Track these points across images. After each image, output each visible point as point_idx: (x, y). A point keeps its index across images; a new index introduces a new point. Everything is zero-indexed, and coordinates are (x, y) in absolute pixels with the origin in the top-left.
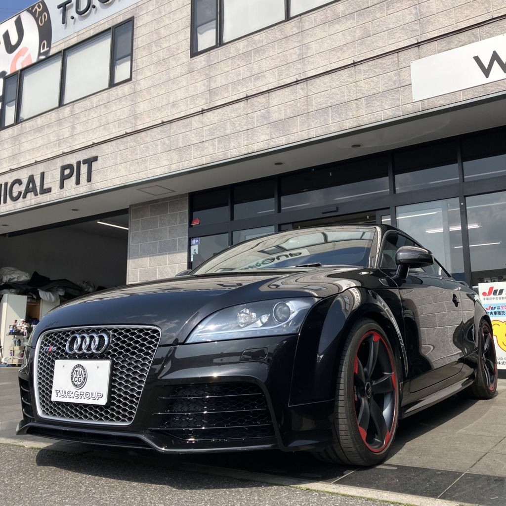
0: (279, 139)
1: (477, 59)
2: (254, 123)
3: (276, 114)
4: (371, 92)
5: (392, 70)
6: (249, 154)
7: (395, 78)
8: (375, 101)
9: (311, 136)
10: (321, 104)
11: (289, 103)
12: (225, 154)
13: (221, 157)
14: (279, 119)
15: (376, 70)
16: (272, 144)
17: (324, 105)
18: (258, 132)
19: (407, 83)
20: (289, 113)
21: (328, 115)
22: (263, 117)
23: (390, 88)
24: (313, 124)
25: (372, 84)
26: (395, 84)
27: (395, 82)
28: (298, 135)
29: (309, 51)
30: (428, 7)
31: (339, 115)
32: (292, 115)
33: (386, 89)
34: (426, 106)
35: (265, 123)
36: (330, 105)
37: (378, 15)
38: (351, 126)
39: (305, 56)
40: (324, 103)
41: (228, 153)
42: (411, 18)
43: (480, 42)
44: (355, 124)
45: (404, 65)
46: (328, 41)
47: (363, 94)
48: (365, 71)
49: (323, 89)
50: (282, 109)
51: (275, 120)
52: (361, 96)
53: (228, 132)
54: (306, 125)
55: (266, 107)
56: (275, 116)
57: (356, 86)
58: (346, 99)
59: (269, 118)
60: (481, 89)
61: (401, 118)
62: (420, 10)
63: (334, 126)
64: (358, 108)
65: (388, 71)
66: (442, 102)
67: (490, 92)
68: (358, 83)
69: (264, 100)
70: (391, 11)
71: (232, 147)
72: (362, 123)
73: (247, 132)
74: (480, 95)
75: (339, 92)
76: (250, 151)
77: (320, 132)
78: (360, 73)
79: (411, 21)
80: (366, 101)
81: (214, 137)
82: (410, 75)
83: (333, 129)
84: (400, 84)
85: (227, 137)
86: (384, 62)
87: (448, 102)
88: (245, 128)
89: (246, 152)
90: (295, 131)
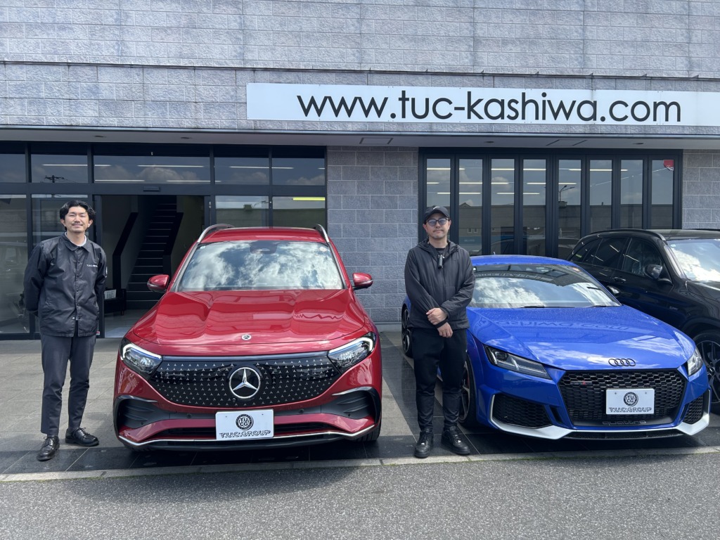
0: (111, 119)
1: (299, 98)
2: (78, 94)
3: (107, 92)
4: (211, 99)
5: (230, 84)
6: (72, 126)
7: (232, 93)
8: (214, 110)
9: (147, 125)
10: (158, 97)
11: (122, 85)
12: (39, 119)
13: (34, 121)
14: (111, 98)
15: (216, 81)
16: (102, 122)
17: (162, 98)
18: (84, 105)
19: (243, 101)
20: (122, 95)
21: (166, 109)
22: (90, 90)
23: (227, 101)
24: (150, 113)
25: (212, 93)
26: (232, 99)
27: (232, 96)
28: (133, 120)
29: (129, 20)
30: (251, 21)
31: (178, 112)
32: (126, 98)
33: (224, 101)
34: (258, 125)
35: (93, 98)
36: (168, 99)
37: (205, 10)
38: (189, 125)
39: (123, 24)
40: (162, 97)
41: (43, 119)
42: (236, 26)
43: (302, 85)
44: (193, 126)
45: (241, 83)
46: (151, 17)
47: (202, 99)
48: (204, 77)
49: (161, 82)
50: (114, 88)
51: (105, 98)
52: (200, 100)
53: (43, 95)
54: (142, 113)
55: (94, 81)
56: (105, 94)
57: (196, 89)
58: (184, 98)
59: (98, 93)
60: (300, 124)
61: (237, 131)
62: (244, 21)
63: (173, 122)
64: (197, 111)
65: (226, 84)
66: (271, 126)
67: (307, 129)
68: (198, 87)
69: (92, 72)
70: (217, 11)
71: (49, 113)
72: (200, 126)
73: (70, 102)
74: (300, 128)
75: (178, 90)
76: (74, 124)
77: (158, 124)
78: (199, 77)
79: (235, 28)
80: (205, 106)
81: (23, 96)
82: (246, 95)
83: (171, 125)
84: (237, 100)
85: (42, 101)
86: (223, 74)
87: (276, 128)
88: (67, 96)
89: (68, 124)
90: (128, 116)
